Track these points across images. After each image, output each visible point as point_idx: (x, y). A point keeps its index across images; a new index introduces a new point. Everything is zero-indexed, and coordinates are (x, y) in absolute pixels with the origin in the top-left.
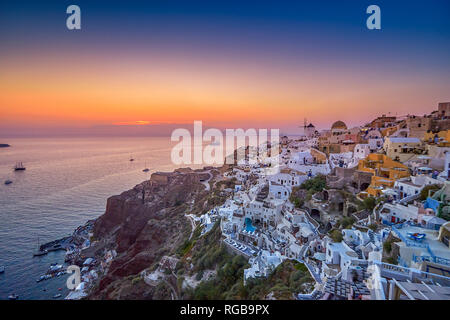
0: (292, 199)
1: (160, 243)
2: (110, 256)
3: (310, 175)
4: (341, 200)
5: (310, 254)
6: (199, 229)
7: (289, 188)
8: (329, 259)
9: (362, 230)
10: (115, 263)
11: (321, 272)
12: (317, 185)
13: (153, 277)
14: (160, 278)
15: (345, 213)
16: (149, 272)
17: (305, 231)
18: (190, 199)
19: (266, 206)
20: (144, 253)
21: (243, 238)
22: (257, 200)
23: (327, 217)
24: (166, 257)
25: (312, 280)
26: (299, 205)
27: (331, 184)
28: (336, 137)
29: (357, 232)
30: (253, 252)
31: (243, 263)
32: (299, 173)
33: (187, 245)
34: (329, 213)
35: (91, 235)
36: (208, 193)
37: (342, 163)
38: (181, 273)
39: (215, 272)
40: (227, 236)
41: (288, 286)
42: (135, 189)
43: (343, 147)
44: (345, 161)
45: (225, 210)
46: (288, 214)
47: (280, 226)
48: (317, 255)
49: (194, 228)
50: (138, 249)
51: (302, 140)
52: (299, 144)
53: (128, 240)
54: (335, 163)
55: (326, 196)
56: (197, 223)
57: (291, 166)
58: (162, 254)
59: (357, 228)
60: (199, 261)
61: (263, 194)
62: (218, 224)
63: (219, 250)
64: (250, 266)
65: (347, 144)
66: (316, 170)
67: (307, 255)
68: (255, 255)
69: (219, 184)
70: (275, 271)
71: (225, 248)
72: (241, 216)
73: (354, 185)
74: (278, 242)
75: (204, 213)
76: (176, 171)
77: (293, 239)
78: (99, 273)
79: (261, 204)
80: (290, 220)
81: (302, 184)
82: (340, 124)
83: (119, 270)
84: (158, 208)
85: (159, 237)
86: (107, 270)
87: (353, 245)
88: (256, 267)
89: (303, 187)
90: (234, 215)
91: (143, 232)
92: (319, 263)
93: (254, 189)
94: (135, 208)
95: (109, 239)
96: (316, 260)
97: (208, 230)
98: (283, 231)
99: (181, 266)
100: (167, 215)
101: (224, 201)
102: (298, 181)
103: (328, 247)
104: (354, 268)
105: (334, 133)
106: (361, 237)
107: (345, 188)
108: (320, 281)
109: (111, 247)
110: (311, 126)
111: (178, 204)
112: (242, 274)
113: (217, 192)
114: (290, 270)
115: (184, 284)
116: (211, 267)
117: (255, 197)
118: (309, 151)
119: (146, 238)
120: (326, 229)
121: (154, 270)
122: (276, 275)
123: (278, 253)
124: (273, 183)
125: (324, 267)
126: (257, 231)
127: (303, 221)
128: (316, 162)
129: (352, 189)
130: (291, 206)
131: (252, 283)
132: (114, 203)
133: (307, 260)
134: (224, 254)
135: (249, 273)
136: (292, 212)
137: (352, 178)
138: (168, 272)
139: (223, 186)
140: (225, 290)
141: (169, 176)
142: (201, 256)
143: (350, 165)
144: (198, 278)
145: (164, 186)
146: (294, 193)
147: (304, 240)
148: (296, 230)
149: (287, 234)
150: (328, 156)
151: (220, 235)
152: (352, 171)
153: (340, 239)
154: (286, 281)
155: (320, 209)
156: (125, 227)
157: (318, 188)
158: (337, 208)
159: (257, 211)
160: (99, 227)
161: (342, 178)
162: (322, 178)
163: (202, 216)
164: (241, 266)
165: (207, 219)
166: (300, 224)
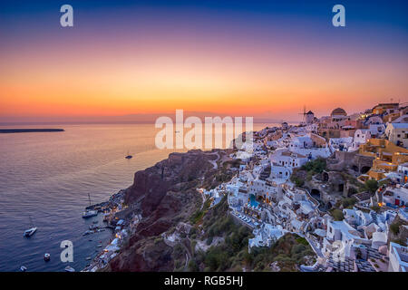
0: (293, 179)
1: (176, 211)
2: (137, 219)
3: (310, 157)
4: (341, 182)
5: (310, 230)
6: (209, 201)
7: (290, 169)
8: (331, 236)
9: (364, 210)
10: (141, 225)
11: (322, 246)
12: (317, 167)
13: (172, 239)
14: (176, 240)
15: (345, 193)
16: (168, 235)
17: (306, 209)
18: (201, 176)
19: (269, 184)
20: (163, 219)
21: (247, 211)
22: (260, 179)
23: (327, 197)
24: (181, 223)
25: (314, 254)
26: (300, 185)
27: (331, 166)
28: (336, 122)
29: (358, 213)
30: (257, 224)
31: (247, 233)
32: (300, 156)
33: (199, 214)
34: (329, 193)
35: (122, 201)
36: (216, 171)
37: (341, 148)
38: (194, 238)
39: (223, 239)
40: (234, 209)
41: (290, 257)
42: (156, 166)
43: (342, 132)
44: (345, 145)
45: (232, 186)
46: (289, 192)
47: (281, 203)
48: (318, 231)
49: (204, 200)
50: (159, 216)
51: (301, 126)
52: (298, 129)
53: (150, 208)
54: (335, 147)
55: (326, 178)
56: (207, 196)
57: (292, 149)
58: (178, 220)
59: (359, 209)
60: (209, 229)
61: (266, 174)
62: (225, 198)
63: (226, 221)
64: (254, 236)
65: (347, 129)
66: (315, 153)
67: (307, 231)
68: (259, 227)
69: (225, 164)
70: (278, 242)
71: (232, 219)
72: (246, 192)
73: (355, 168)
74: (280, 216)
75: (213, 188)
76: (189, 152)
77: (294, 215)
78: (129, 232)
79: (264, 182)
80: (291, 198)
81: (303, 166)
82: (339, 111)
83: (144, 231)
84: (174, 182)
85: (176, 206)
86: (135, 230)
87: (355, 225)
88: (259, 238)
89: (303, 168)
90: (240, 191)
91: (163, 201)
92: (320, 239)
93: (257, 169)
94: (156, 182)
95: (136, 206)
96: (316, 236)
97: (216, 203)
98: (284, 208)
99: (193, 232)
100: (182, 188)
101: (230, 179)
102: (298, 163)
103: (329, 224)
104: (358, 246)
105: (334, 120)
106: (363, 217)
107: (345, 170)
108: (321, 255)
109: (138, 211)
110: (310, 113)
111: (190, 180)
112: (247, 243)
113: (224, 170)
114: (292, 243)
115: (197, 247)
116: (219, 234)
117: (258, 176)
118: (309, 135)
119: (165, 206)
120: (326, 207)
121: (172, 233)
122: (278, 246)
123: (279, 227)
124: (274, 164)
125: (325, 243)
126: (260, 206)
127: (303, 199)
128: (315, 146)
129: (352, 171)
130: (292, 185)
131: (256, 251)
132: (140, 177)
133: (308, 235)
134: (230, 225)
135: (253, 243)
136: (293, 190)
137: (353, 161)
138: (183, 236)
139: (229, 165)
140: (232, 255)
141: (183, 156)
142: (211, 224)
143: (350, 149)
144: (209, 243)
145: (179, 164)
146: (294, 174)
147: (304, 217)
148: (296, 207)
149: (288, 210)
150: (327, 141)
151: (227, 207)
152: (352, 154)
153: (341, 218)
154: (288, 252)
155: (320, 189)
156: (149, 197)
157: (318, 170)
158: (337, 189)
159: (260, 188)
160: (129, 195)
161: (342, 161)
162: (322, 160)
163: (211, 191)
164: (246, 236)
165: (216, 194)
166: (300, 202)
